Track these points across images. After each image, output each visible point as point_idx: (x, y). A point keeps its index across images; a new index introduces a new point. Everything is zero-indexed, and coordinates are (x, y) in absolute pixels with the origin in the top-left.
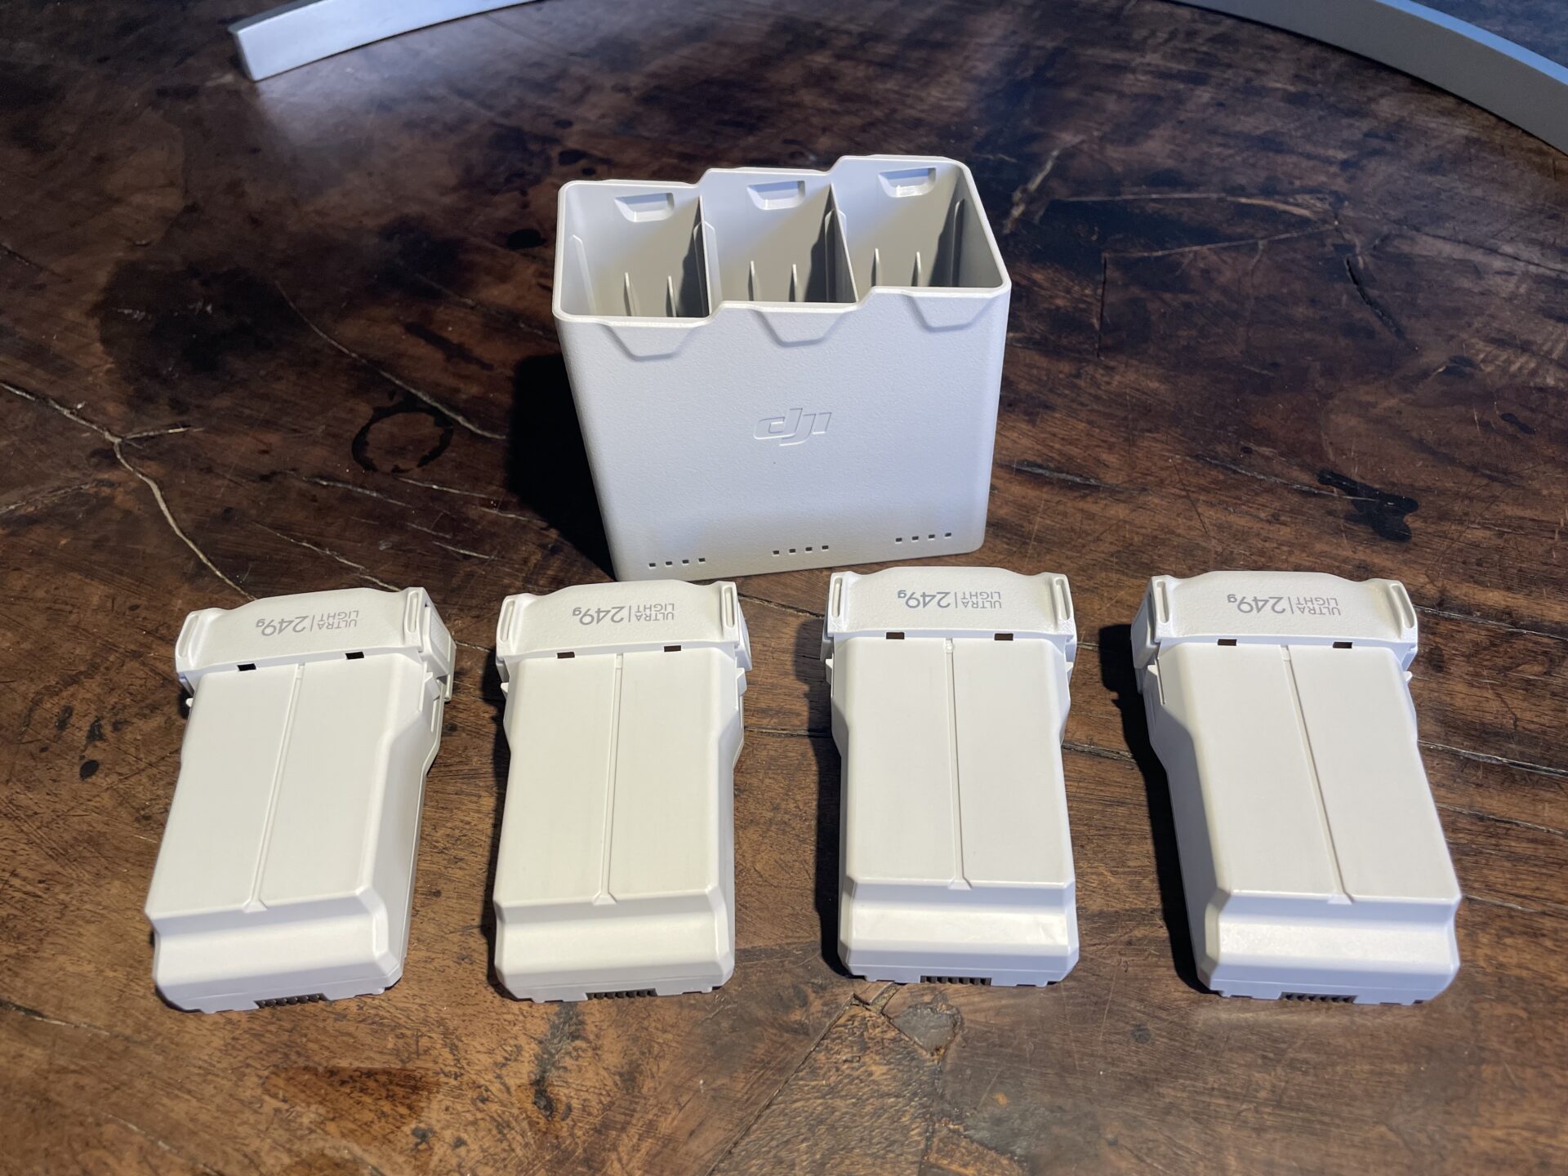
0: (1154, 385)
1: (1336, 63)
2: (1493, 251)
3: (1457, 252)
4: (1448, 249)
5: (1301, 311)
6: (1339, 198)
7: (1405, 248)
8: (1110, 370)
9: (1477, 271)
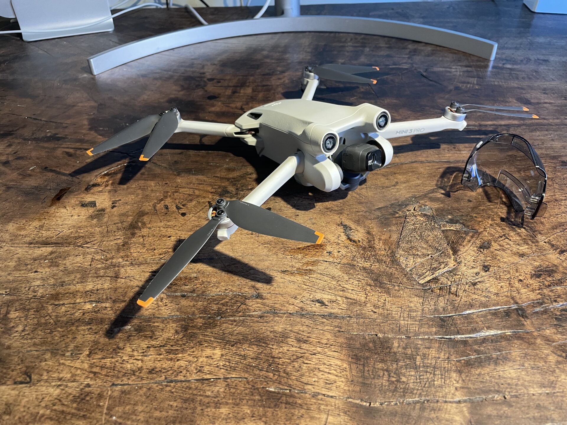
0: (395, 101)
1: (394, 40)
2: (451, 68)
3: (444, 69)
4: (441, 69)
5: (417, 84)
6: (412, 64)
7: (432, 70)
8: (383, 100)
9: (450, 72)
